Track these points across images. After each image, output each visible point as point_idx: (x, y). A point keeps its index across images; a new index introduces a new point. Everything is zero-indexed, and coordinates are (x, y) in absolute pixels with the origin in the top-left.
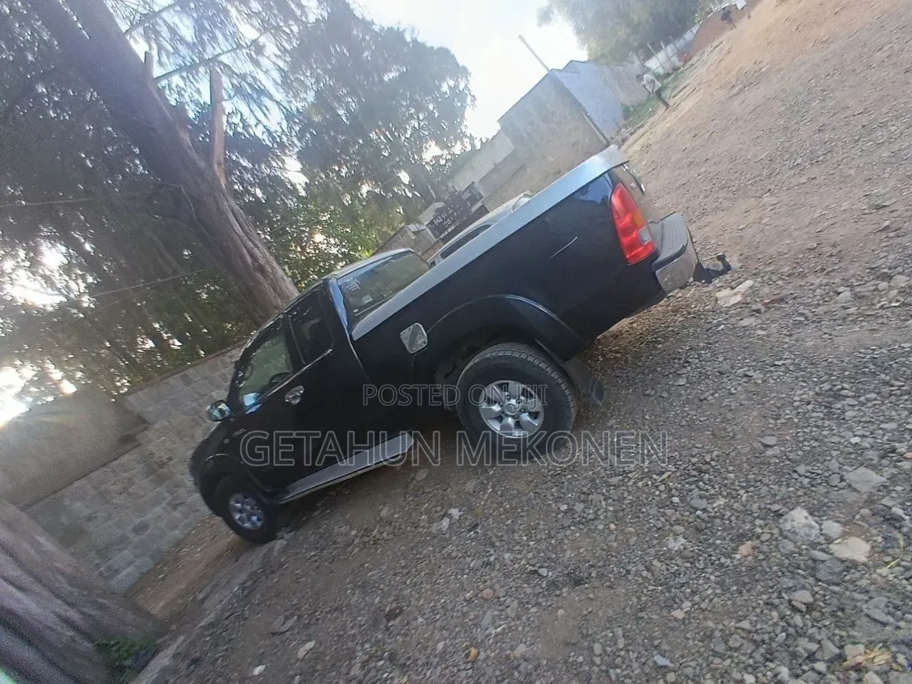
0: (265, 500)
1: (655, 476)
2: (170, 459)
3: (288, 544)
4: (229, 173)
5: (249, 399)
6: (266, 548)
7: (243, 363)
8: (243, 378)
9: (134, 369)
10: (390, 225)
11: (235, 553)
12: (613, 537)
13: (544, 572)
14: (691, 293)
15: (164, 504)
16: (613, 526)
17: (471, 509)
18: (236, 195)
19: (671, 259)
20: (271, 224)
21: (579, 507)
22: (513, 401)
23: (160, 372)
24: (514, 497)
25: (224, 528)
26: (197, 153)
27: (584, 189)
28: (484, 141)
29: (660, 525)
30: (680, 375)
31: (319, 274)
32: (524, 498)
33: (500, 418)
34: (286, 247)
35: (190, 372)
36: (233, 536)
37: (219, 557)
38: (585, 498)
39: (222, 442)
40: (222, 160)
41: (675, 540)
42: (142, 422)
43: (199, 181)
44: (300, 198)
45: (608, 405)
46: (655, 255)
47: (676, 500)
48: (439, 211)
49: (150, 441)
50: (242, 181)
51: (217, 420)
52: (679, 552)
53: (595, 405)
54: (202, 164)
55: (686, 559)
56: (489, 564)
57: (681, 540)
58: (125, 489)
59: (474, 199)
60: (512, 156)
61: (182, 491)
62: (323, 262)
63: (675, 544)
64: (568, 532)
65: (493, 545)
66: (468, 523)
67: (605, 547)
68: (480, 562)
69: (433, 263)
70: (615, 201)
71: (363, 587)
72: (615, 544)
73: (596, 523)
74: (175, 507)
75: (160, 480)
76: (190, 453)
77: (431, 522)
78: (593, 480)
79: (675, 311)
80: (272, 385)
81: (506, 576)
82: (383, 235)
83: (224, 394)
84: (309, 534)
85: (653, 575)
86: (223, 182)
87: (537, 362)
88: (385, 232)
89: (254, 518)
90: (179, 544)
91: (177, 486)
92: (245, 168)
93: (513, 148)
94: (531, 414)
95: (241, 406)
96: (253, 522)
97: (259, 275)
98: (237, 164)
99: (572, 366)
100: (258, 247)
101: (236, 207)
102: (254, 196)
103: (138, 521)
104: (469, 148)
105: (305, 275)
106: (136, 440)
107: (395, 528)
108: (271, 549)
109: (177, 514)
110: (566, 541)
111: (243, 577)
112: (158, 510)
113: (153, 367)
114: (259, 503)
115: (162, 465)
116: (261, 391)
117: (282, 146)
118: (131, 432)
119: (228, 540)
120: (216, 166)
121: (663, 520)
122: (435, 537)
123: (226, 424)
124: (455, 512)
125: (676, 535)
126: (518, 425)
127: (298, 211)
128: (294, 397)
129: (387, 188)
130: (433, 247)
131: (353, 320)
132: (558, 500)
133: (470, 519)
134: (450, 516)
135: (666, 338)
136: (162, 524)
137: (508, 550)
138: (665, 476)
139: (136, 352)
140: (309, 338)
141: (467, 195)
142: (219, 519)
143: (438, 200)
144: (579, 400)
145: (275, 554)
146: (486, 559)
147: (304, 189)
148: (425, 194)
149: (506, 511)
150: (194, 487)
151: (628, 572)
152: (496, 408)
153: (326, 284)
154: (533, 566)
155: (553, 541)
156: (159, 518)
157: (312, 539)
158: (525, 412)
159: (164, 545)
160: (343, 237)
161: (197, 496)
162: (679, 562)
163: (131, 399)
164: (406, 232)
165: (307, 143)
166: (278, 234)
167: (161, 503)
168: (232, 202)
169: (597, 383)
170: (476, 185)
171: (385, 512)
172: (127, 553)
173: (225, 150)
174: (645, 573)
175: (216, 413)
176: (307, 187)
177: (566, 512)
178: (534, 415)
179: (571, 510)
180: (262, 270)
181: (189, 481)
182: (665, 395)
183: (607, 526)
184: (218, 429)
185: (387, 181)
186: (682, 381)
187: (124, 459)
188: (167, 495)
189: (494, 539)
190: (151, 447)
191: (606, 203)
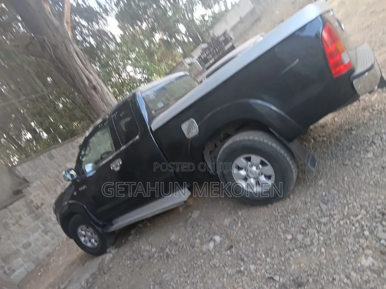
0: (100, 229)
1: (352, 218)
2: (42, 204)
3: (113, 256)
4: (73, 28)
5: (89, 168)
6: (101, 258)
7: (85, 146)
8: (84, 155)
9: (21, 150)
10: (174, 60)
11: (82, 261)
12: (323, 257)
13: (277, 278)
14: (375, 97)
15: (40, 231)
16: (323, 250)
17: (228, 236)
18: (78, 42)
19: (363, 73)
20: (100, 60)
21: (300, 237)
22: (254, 168)
23: (35, 152)
24: (255, 230)
25: (75, 246)
26: (55, 16)
27: (303, 28)
28: (233, 3)
29: (355, 249)
30: (368, 151)
31: (130, 91)
32: (263, 231)
33: (245, 179)
34: (110, 75)
35: (53, 152)
36: (80, 251)
37: (73, 263)
38: (304, 231)
39: (73, 194)
40: (69, 20)
41: (366, 259)
42: (25, 182)
43: (55, 34)
44: (117, 43)
45: (318, 171)
46: (352, 71)
47: (367, 233)
48: (204, 50)
49: (31, 193)
50: (81, 33)
51: (69, 180)
52: (369, 268)
53: (310, 171)
54: (57, 23)
55: (373, 271)
56: (240, 272)
57: (371, 259)
58: (17, 222)
59: (227, 41)
60: (252, 12)
61: (50, 224)
62: (133, 83)
63: (366, 262)
64: (293, 253)
65: (243, 260)
66: (226, 245)
67: (318, 263)
68: (234, 271)
69: (201, 82)
70: (325, 35)
71: (160, 284)
72: (325, 261)
73: (311, 247)
74: (46, 233)
75: (37, 217)
76: (54, 201)
77: (202, 244)
78: (309, 220)
79: (364, 109)
80: (102, 159)
81: (252, 280)
82: (169, 66)
83: (73, 165)
84: (126, 250)
85: (351, 281)
86: (70, 34)
87: (270, 143)
88: (171, 65)
89: (93, 240)
90: (49, 255)
91: (47, 220)
92: (84, 26)
93: (252, 6)
94: (266, 176)
95: (84, 172)
96: (92, 242)
97: (93, 92)
98: (79, 23)
99: (294, 146)
100: (92, 75)
101: (78, 49)
102: (90, 43)
103: (25, 241)
104: (223, 9)
105: (121, 92)
106: (22, 192)
107: (179, 247)
108: (103, 260)
109: (47, 238)
110: (291, 258)
111: (87, 276)
112: (36, 235)
113: (31, 149)
114: (96, 231)
115: (37, 208)
116: (96, 163)
117: (106, 11)
118: (19, 188)
119: (78, 254)
120: (65, 24)
121: (358, 246)
122: (205, 253)
123: (75, 183)
124: (217, 238)
125: (367, 256)
126: (258, 183)
127: (116, 51)
128: (116, 166)
129: (171, 36)
130: (201, 73)
131: (152, 118)
132: (285, 232)
133: (227, 243)
134: (215, 241)
135: (358, 127)
136: (39, 243)
137: (253, 263)
138: (359, 217)
139: (21, 140)
140: (124, 129)
141: (222, 38)
142: (72, 241)
143: (204, 42)
144: (298, 167)
145: (106, 262)
146: (238, 269)
147: (120, 38)
148: (195, 38)
149: (251, 238)
150: (56, 221)
151: (334, 279)
152: (243, 173)
153: (134, 96)
154: (270, 274)
155: (283, 259)
156: (37, 239)
157: (128, 253)
158: (262, 174)
159: (41, 255)
160: (144, 68)
161: (59, 227)
162: (369, 273)
163: (19, 168)
164: (183, 64)
165: (121, 9)
166: (104, 66)
167: (38, 231)
168: (75, 46)
169: (311, 157)
170: (228, 32)
171: (173, 237)
172: (20, 260)
173: (71, 13)
174: (346, 280)
175: (68, 176)
176: (122, 37)
177: (291, 240)
178: (268, 177)
179: (294, 239)
180: (95, 88)
181: (54, 217)
182: (358, 164)
183: (319, 250)
184: (70, 186)
185: (172, 31)
186: (370, 155)
187: (16, 204)
188: (41, 226)
189: (243, 256)
190: (32, 197)
191: (318, 36)
